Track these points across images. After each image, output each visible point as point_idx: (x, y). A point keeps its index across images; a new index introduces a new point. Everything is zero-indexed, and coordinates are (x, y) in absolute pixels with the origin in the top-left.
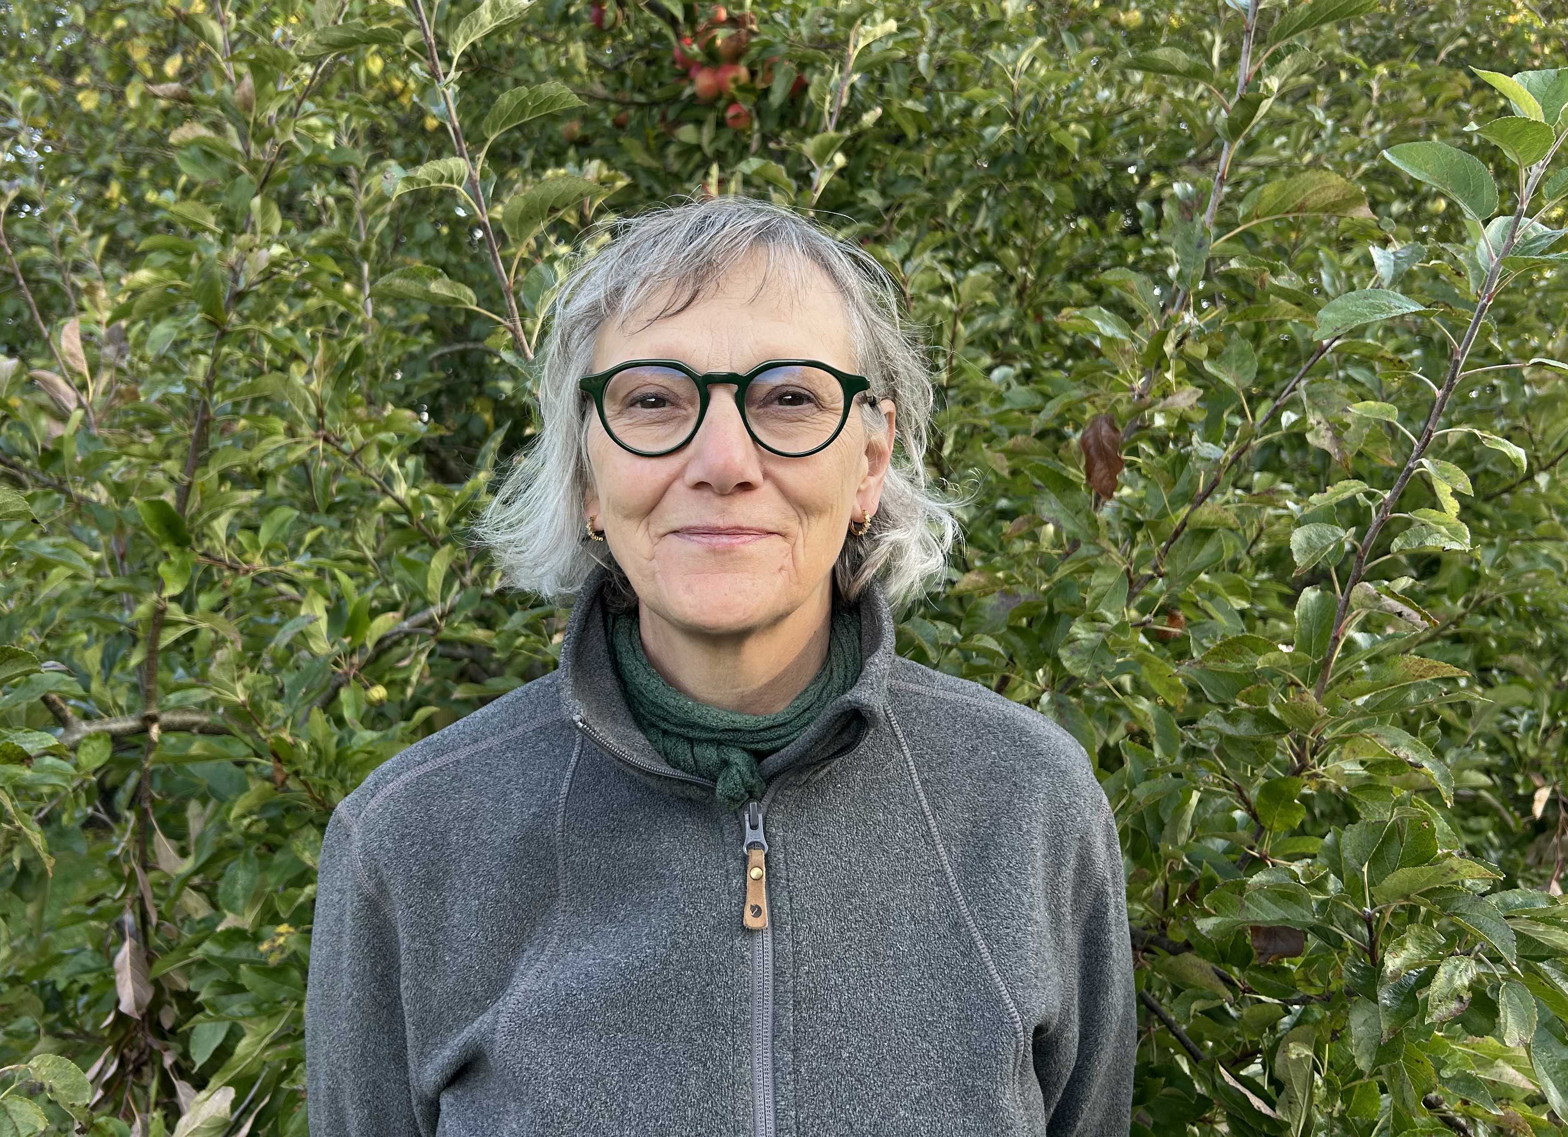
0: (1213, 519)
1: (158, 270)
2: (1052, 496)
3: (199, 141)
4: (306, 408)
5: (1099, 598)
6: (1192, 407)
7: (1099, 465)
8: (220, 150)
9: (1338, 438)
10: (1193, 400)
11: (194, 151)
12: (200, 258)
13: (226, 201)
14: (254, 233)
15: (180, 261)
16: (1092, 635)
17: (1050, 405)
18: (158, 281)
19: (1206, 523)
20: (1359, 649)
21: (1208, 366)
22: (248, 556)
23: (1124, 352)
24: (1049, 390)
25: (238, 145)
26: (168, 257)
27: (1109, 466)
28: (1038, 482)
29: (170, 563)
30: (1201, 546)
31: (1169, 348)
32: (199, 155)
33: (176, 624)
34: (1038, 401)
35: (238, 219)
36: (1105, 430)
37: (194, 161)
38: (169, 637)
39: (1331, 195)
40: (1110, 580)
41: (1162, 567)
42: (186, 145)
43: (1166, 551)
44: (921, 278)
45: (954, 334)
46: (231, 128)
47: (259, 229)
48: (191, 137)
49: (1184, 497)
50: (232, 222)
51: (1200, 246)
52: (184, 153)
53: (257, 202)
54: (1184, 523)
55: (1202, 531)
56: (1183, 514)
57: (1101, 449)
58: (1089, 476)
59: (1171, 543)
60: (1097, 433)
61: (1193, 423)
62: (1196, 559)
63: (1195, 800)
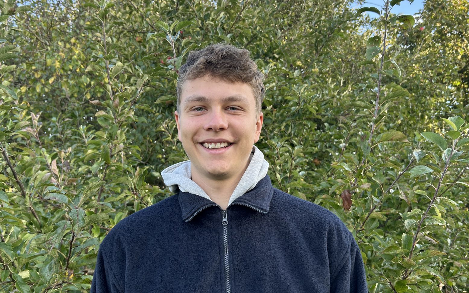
0: (376, 216)
2: (335, 210)
3: (104, 115)
4: (132, 185)
6: (368, 188)
7: (346, 202)
8: (109, 118)
9: (406, 197)
10: (369, 186)
11: (102, 118)
12: (103, 146)
13: (110, 131)
14: (117, 139)
15: (98, 147)
17: (333, 187)
18: (93, 153)
20: (418, 249)
21: (373, 178)
23: (350, 174)
24: (332, 183)
25: (113, 116)
26: (94, 146)
27: (348, 202)
30: (373, 223)
31: (362, 173)
32: (103, 119)
35: (113, 136)
36: (347, 193)
37: (102, 120)
39: (399, 137)
41: (363, 227)
42: (100, 117)
43: (364, 224)
44: (282, 149)
45: (292, 164)
46: (111, 112)
47: (119, 139)
48: (101, 114)
49: (367, 210)
50: (111, 137)
51: (368, 148)
52: (99, 119)
53: (119, 132)
54: (368, 217)
55: (373, 219)
56: (367, 214)
57: (346, 198)
58: (343, 205)
59: (365, 222)
60: (345, 194)
61: (368, 192)
62: (372, 226)
63: (376, 286)
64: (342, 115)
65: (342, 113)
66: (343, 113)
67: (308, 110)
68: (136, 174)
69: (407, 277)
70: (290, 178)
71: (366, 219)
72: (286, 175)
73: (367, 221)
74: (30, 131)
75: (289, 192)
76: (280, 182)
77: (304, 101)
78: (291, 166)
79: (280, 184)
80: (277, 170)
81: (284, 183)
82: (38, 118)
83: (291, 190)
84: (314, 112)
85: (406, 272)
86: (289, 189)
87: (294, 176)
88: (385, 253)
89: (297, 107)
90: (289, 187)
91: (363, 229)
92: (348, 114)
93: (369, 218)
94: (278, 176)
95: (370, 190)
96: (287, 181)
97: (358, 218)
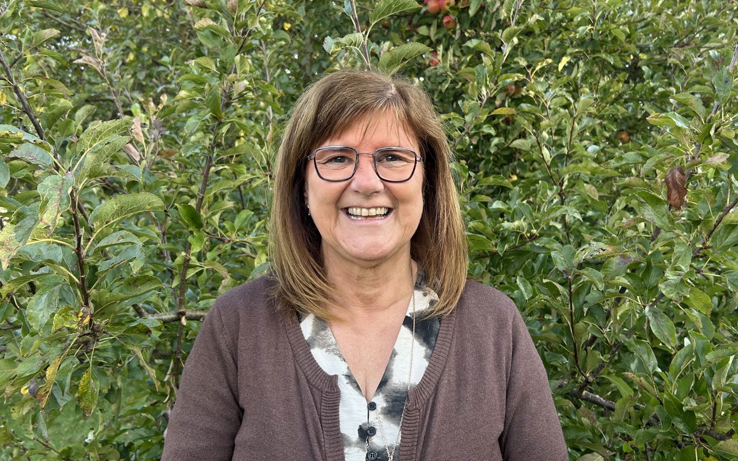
1: (190, 91)
2: (650, 208)
3: (209, 27)
4: (262, 160)
5: (677, 258)
6: (723, 163)
7: (674, 192)
8: (220, 32)
10: (724, 159)
11: (207, 32)
12: (210, 85)
13: (222, 57)
14: (235, 72)
15: (199, 87)
16: (675, 277)
17: (649, 161)
18: (189, 96)
19: (732, 221)
21: (735, 142)
22: (229, 234)
24: (647, 154)
25: (227, 29)
27: (679, 192)
28: (643, 200)
29: (194, 237)
30: (729, 233)
31: (712, 132)
32: (209, 34)
33: (194, 267)
34: (641, 160)
35: (228, 66)
36: (677, 174)
37: (206, 37)
38: (191, 273)
40: (682, 250)
41: (708, 244)
42: (202, 29)
43: (709, 236)
44: (555, 100)
45: (573, 128)
46: (225, 21)
47: (238, 71)
48: (205, 25)
49: (719, 208)
50: (224, 69)
51: (726, 82)
52: (203, 33)
53: (238, 58)
54: (719, 222)
55: (730, 225)
56: (718, 217)
57: (675, 184)
59: (712, 232)
60: (674, 176)
61: (722, 171)
62: (727, 240)
63: (730, 362)
64: (675, 46)
65: (676, 42)
66: (678, 43)
67: (610, 33)
68: (268, 138)
70: (569, 156)
71: (716, 226)
72: (560, 151)
73: (717, 230)
74: (90, 62)
75: (566, 183)
76: (549, 164)
77: (602, 16)
78: (571, 132)
79: (549, 168)
80: (544, 139)
81: (557, 166)
82: (103, 39)
83: (569, 180)
84: (622, 37)
86: (566, 177)
87: (579, 153)
89: (590, 27)
90: (565, 173)
91: (709, 247)
92: (688, 44)
93: (721, 225)
94: (545, 151)
95: (727, 167)
96: (562, 164)
97: (697, 222)
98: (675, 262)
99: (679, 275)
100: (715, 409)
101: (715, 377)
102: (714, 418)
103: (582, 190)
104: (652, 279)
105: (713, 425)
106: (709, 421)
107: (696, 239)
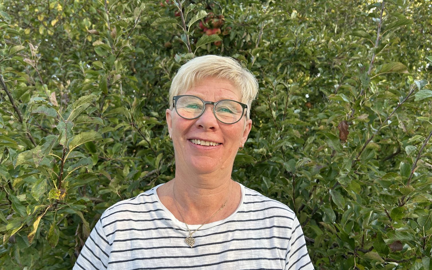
0: (372, 146)
1: (91, 79)
2: (331, 141)
3: (101, 45)
4: (129, 116)
5: (345, 166)
6: (366, 119)
7: (342, 133)
8: (107, 48)
9: (405, 126)
10: (366, 117)
11: (99, 48)
12: (101, 76)
13: (108, 61)
14: (115, 69)
15: (95, 77)
16: (344, 175)
17: (330, 118)
18: (90, 82)
19: (371, 147)
20: (415, 177)
21: (371, 109)
22: (109, 156)
23: (347, 105)
24: (329, 114)
25: (110, 47)
26: (91, 76)
27: (345, 133)
28: (327, 137)
30: (369, 153)
31: (360, 104)
32: (100, 49)
34: (326, 117)
35: (110, 66)
36: (344, 124)
37: (99, 50)
39: (399, 68)
40: (347, 161)
41: (359, 158)
42: (97, 46)
43: (360, 154)
44: (278, 86)
45: (288, 101)
46: (108, 42)
47: (116, 69)
48: (98, 44)
49: (363, 141)
50: (109, 67)
51: (367, 79)
52: (97, 48)
53: (116, 62)
54: (364, 147)
55: (369, 149)
56: (364, 145)
57: (343, 129)
58: (340, 136)
59: (361, 152)
60: (342, 125)
61: (366, 123)
62: (368, 156)
63: (371, 215)
64: (336, 58)
65: (336, 56)
66: (338, 56)
67: (304, 51)
68: (133, 104)
69: (403, 204)
70: (285, 115)
71: (363, 150)
72: (281, 113)
73: (363, 152)
74: (29, 62)
75: (283, 129)
76: (275, 119)
77: (300, 42)
78: (287, 103)
79: (275, 121)
80: (273, 106)
81: (278, 120)
82: (36, 49)
83: (285, 128)
84: (310, 53)
85: (403, 199)
86: (283, 126)
87: (289, 114)
88: (384, 179)
89: (294, 48)
90: (283, 124)
91: (359, 160)
92: (342, 57)
93: (365, 149)
94: (274, 113)
95: (368, 121)
96: (281, 119)
97: (354, 148)
98: (344, 167)
99: (346, 173)
100: (363, 238)
101: (364, 223)
102: (363, 242)
103: (292, 133)
104: (332, 176)
105: (362, 246)
106: (360, 244)
107: (353, 156)
